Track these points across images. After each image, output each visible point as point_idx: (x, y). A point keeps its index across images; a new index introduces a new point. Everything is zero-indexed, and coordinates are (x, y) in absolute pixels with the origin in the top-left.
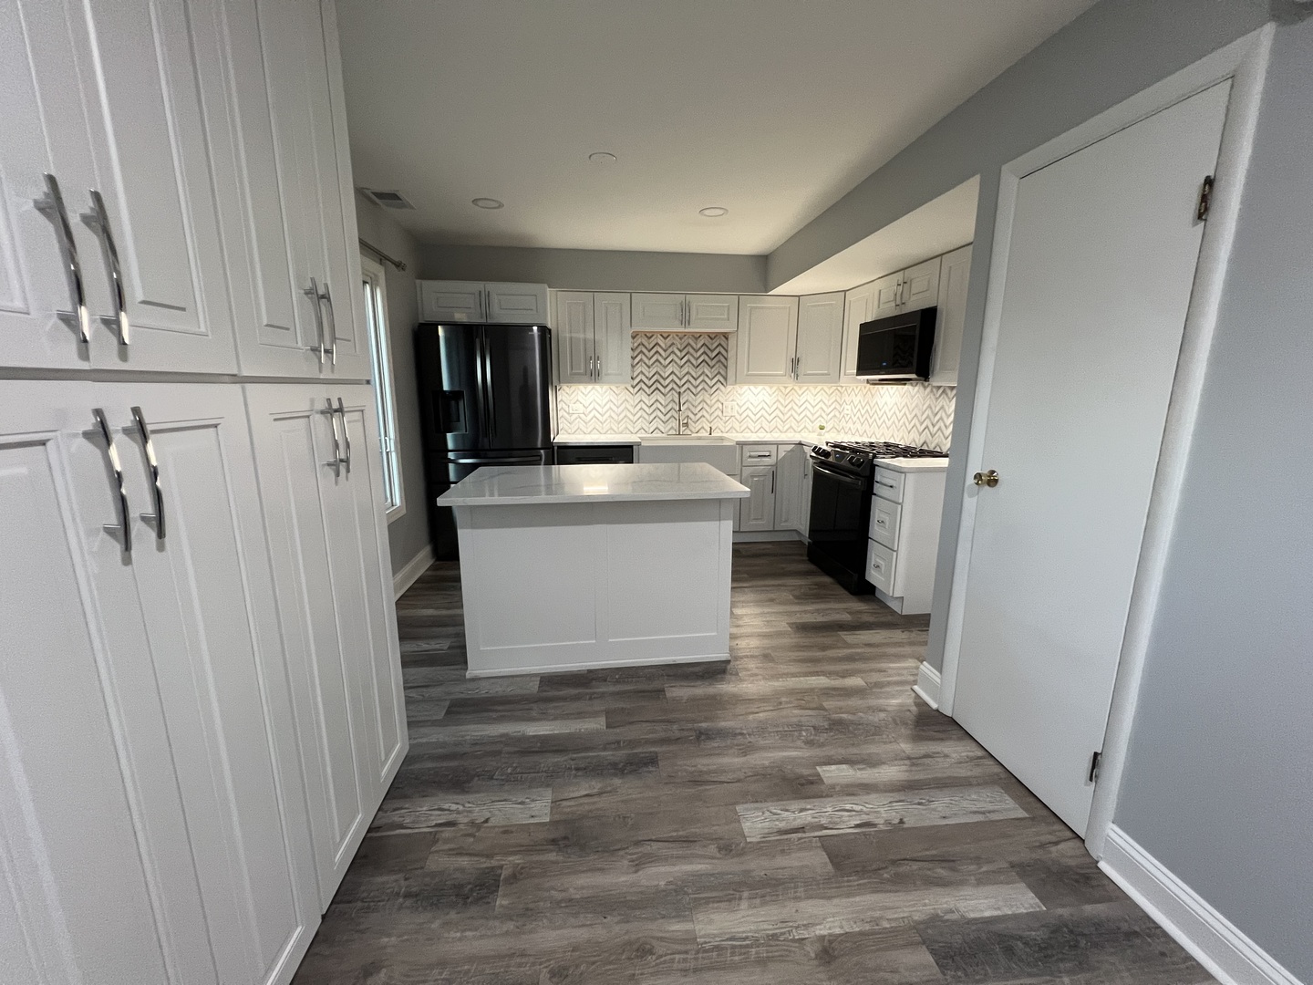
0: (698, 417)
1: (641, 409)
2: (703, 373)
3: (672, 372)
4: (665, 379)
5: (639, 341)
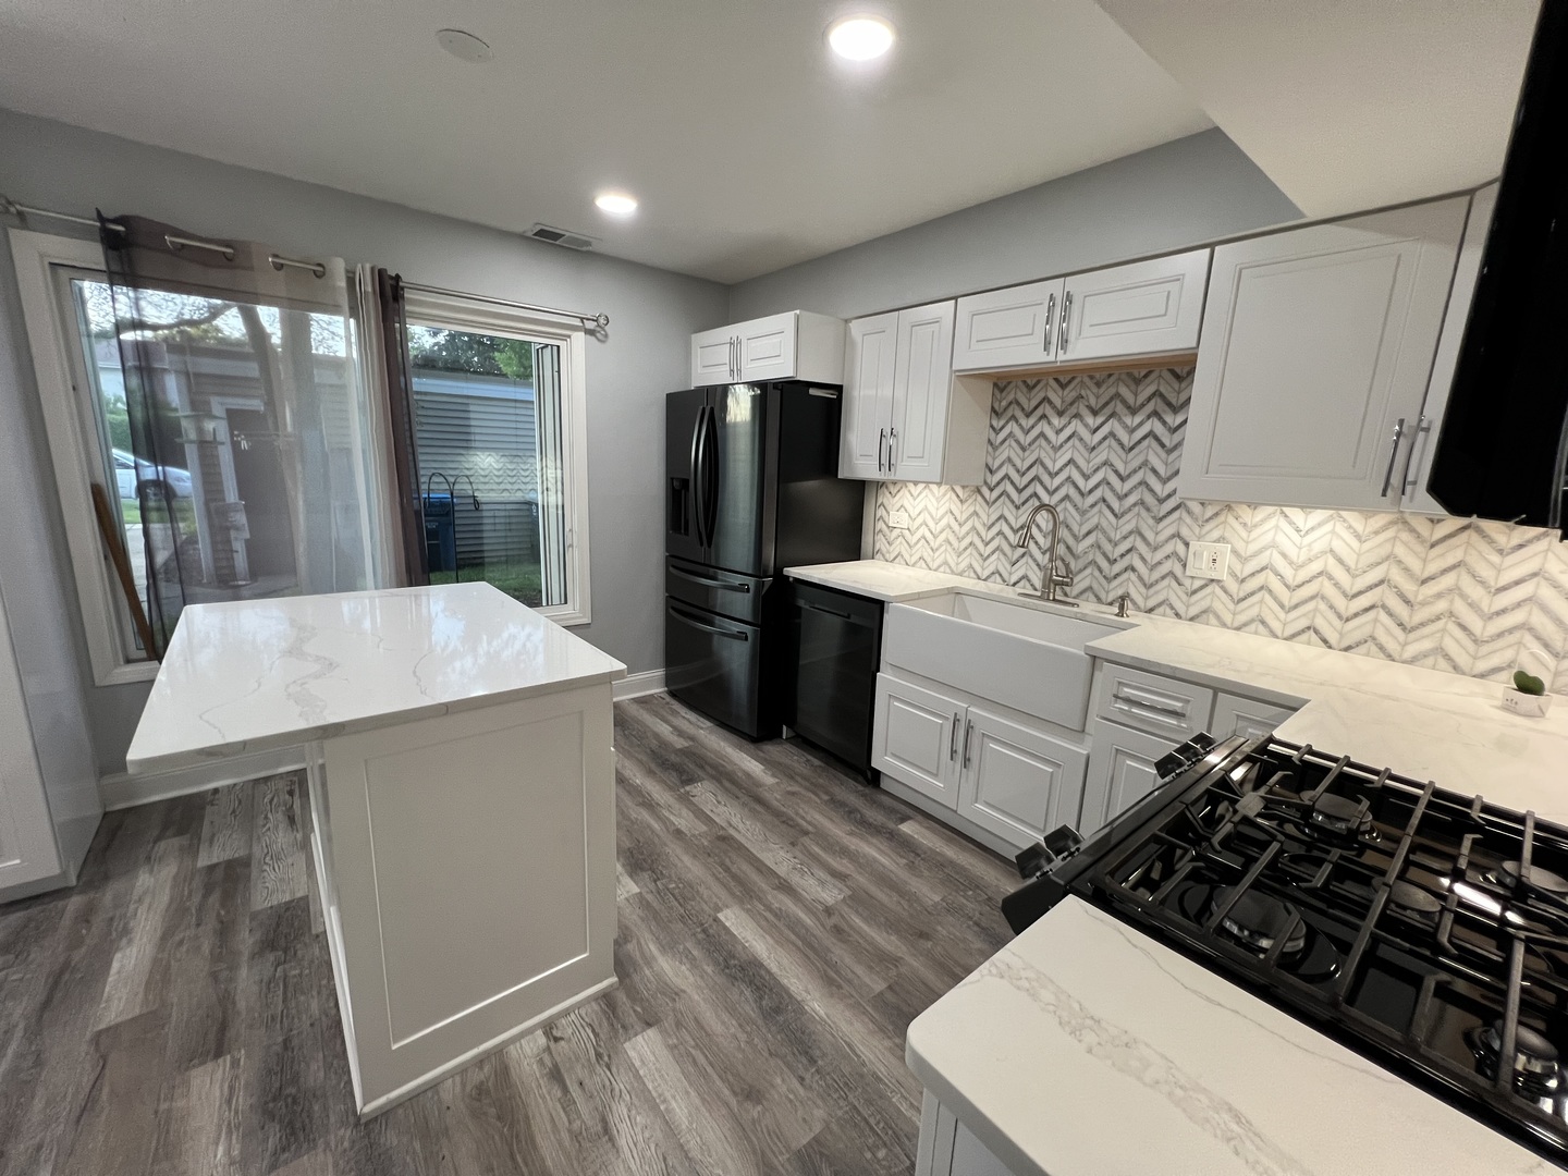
0: (1117, 568)
1: (1000, 533)
2: (1145, 463)
3: (1071, 461)
4: (1053, 475)
5: (1011, 397)
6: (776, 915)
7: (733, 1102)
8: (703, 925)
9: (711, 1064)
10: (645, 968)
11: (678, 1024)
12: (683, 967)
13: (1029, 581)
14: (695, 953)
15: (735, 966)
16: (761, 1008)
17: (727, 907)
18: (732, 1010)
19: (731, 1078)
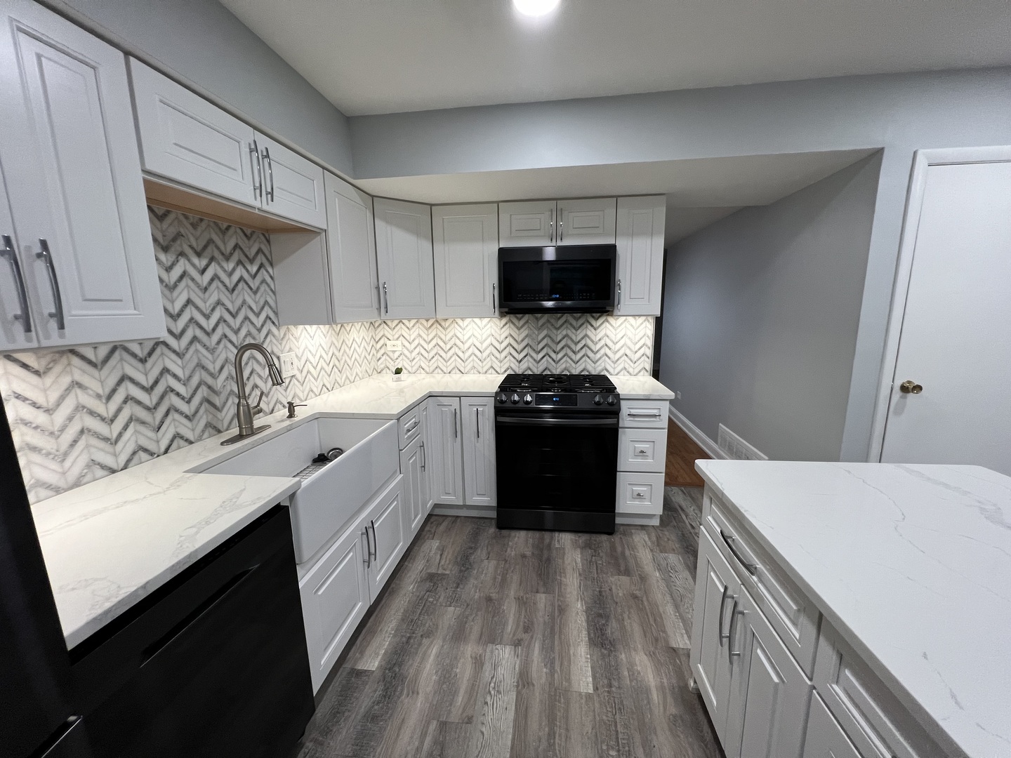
2: (245, 303)
6: (552, 663)
7: (644, 599)
8: (608, 692)
9: (647, 615)
10: (666, 684)
11: (657, 640)
12: (639, 668)
13: (182, 437)
14: (626, 673)
15: (606, 649)
16: (607, 621)
17: (580, 694)
18: (623, 628)
19: (641, 606)
